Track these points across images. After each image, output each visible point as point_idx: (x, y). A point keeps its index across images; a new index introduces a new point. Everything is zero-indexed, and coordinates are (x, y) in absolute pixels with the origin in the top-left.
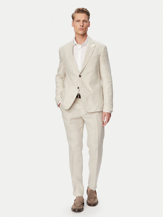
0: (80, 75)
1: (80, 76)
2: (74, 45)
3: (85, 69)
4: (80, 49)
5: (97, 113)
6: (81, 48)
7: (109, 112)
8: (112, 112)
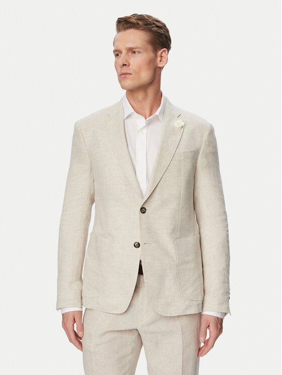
0: (142, 208)
1: (143, 210)
2: (125, 117)
3: (158, 189)
4: (141, 129)
5: (184, 318)
6: (144, 127)
7: (219, 316)
8: (226, 314)
